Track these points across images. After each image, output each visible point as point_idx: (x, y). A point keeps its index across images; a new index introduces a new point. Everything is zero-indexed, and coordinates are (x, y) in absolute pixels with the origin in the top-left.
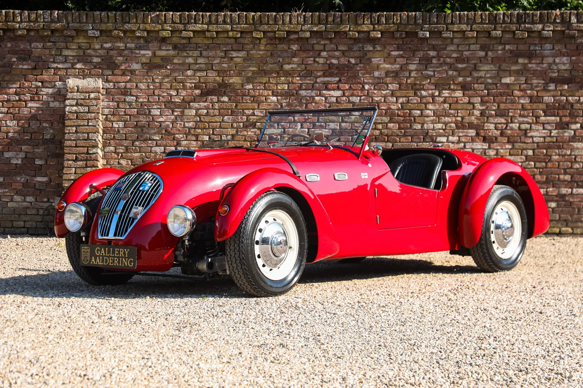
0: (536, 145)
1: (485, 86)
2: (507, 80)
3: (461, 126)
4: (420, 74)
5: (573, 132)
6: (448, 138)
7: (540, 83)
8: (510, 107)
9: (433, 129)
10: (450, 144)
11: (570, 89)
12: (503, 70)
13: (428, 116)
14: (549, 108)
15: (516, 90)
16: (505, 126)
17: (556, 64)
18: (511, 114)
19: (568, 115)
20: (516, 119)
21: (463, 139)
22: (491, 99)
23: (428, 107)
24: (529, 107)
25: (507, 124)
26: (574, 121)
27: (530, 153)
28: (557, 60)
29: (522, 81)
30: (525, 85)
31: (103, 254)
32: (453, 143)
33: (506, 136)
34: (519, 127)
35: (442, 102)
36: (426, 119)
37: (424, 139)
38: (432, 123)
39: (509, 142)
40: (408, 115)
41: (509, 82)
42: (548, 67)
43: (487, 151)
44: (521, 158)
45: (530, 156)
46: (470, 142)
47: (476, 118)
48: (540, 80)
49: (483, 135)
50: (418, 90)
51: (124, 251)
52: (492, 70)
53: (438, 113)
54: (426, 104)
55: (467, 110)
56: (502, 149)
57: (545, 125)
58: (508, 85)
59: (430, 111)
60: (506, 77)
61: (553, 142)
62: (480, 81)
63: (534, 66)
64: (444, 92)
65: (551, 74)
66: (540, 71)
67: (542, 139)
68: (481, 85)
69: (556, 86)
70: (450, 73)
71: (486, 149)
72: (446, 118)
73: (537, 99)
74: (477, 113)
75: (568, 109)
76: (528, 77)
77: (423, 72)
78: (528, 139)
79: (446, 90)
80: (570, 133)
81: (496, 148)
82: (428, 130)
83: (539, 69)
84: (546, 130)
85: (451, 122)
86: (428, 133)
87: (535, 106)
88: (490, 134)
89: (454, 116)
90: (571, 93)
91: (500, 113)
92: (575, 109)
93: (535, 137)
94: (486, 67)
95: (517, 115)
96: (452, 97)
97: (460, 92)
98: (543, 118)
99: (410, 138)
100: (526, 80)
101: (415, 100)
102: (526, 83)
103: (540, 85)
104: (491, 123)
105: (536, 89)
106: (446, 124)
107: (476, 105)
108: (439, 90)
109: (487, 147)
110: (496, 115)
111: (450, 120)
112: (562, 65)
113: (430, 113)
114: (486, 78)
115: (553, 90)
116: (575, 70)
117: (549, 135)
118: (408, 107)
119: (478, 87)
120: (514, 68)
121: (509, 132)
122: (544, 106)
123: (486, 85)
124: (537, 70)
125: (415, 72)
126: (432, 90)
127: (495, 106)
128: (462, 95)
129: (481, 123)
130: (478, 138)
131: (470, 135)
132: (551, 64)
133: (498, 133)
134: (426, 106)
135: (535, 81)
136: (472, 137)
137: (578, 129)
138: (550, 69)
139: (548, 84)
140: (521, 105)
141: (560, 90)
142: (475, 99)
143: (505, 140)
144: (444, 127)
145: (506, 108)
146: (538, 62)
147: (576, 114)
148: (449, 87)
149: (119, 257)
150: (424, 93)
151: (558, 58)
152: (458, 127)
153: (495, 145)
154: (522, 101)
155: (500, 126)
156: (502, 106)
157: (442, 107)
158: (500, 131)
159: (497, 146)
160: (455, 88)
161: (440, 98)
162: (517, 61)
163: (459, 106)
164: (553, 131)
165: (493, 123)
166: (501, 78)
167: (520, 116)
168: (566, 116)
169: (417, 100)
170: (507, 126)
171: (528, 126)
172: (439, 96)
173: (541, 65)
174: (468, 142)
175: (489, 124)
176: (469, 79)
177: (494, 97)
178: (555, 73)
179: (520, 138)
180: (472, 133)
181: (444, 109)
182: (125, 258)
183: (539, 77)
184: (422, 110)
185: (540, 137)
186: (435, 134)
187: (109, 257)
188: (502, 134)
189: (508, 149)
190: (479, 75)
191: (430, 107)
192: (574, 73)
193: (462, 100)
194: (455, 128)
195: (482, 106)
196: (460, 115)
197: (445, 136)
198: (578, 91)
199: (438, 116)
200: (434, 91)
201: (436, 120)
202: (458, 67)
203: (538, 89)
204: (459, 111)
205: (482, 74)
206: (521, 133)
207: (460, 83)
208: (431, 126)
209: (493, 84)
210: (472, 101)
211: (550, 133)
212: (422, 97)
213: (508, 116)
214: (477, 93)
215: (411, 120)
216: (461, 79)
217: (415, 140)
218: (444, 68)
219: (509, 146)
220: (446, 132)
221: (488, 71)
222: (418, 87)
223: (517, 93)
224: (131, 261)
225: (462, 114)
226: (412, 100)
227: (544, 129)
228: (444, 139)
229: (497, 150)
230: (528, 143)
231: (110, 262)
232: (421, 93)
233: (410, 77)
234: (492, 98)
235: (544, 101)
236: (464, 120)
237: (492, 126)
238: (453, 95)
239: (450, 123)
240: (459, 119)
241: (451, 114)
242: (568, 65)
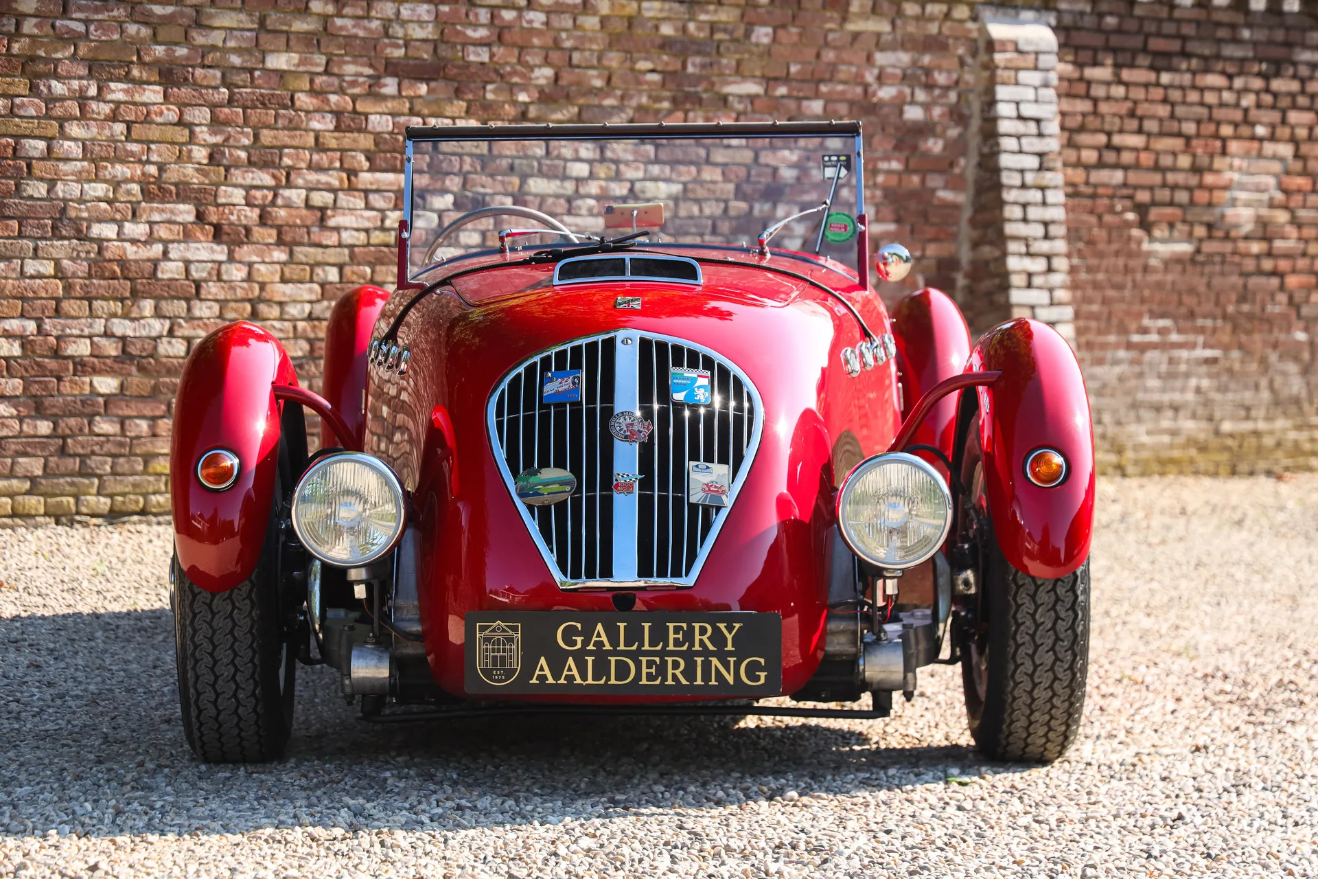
0: (346, 251)
1: (223, 76)
2: (280, 61)
3: (155, 190)
4: (47, 29)
5: (435, 216)
6: (121, 227)
7: (361, 75)
8: (288, 141)
9: (81, 200)
10: (127, 245)
11: (432, 97)
12: (269, 31)
13: (67, 160)
14: (382, 147)
15: (302, 91)
16: (270, 195)
17: (403, 23)
18: (287, 161)
19: (426, 169)
20: (299, 175)
21: (162, 232)
22: (237, 114)
23: (67, 130)
24: (333, 144)
25: (275, 190)
26: (438, 185)
27: (333, 275)
28: (405, 12)
29: (318, 65)
30: (325, 78)
31: (599, 644)
32: (134, 242)
33: (271, 227)
34: (307, 199)
35: (107, 119)
36: (62, 166)
37: (54, 228)
38: (77, 181)
39: (280, 242)
40: (10, 151)
41: (285, 67)
42: (381, 29)
43: (224, 267)
44: (311, 291)
45: (331, 283)
46: (179, 242)
47: (197, 170)
48: (363, 65)
49: (214, 219)
50: (40, 76)
51: (716, 630)
52: (243, 30)
53: (97, 149)
54: (62, 121)
55: (173, 143)
56: (263, 262)
57: (371, 197)
58: (281, 74)
59: (72, 144)
60: (278, 51)
61: (387, 246)
62: (209, 59)
63: (348, 23)
64: (112, 85)
65: (388, 50)
66: (363, 39)
67: (363, 236)
68: (211, 71)
69: (399, 85)
70: (132, 29)
71: (220, 263)
72: (118, 167)
73: (353, 120)
74: (200, 154)
75: (426, 153)
76: (332, 54)
77: (58, 23)
78: (328, 233)
79: (119, 80)
80: (429, 220)
81: (247, 259)
82: (65, 200)
83: (361, 33)
84: (373, 209)
85: (132, 180)
86: (63, 211)
87: (348, 139)
88: (233, 218)
89: (140, 161)
90: (434, 108)
91: (263, 158)
92: (444, 154)
93: (346, 229)
94: (228, 20)
95: (303, 165)
96: (134, 104)
97: (157, 88)
98: (366, 178)
99: (14, 224)
100: (327, 63)
101: (32, 107)
102: (327, 72)
103: (361, 80)
104: (235, 186)
105: (350, 91)
106: (116, 184)
107: (197, 129)
108: (98, 80)
109: (223, 257)
110: (251, 163)
111: (129, 175)
112: (416, 26)
113: (75, 149)
114: (225, 51)
115: (393, 97)
116: (447, 42)
117: (379, 223)
118: (13, 130)
119: (205, 77)
120: (300, 26)
121: (282, 213)
122: (366, 142)
123: (227, 73)
124: (356, 37)
125: (34, 21)
126: (81, 78)
127: (246, 135)
128: (159, 98)
129: (210, 184)
130: (202, 229)
131: (179, 219)
132: (390, 20)
133: (254, 214)
134: (61, 127)
135: (350, 69)
136: (184, 225)
137: (448, 210)
138: (387, 35)
139: (378, 77)
140: (312, 134)
141: (411, 99)
142: (197, 112)
143: (270, 235)
144: (111, 195)
145: (275, 143)
146: (360, 13)
147: (444, 165)
148: (128, 73)
149: (689, 656)
150: (58, 88)
151: (407, 5)
152: (147, 195)
153: (245, 253)
154: (315, 125)
155: (258, 194)
156: (267, 136)
157: (107, 132)
158: (257, 211)
159: (249, 254)
160: (145, 76)
161: (102, 105)
162: (307, 8)
163: (154, 133)
164: (388, 213)
165: (241, 186)
166: (264, 53)
167: (311, 167)
168: (421, 172)
169: (38, 108)
170: (275, 196)
171: (329, 198)
172: (99, 97)
173: (366, 22)
174: (173, 241)
175: (230, 189)
176: (181, 51)
177: (245, 108)
178: (397, 46)
179: (309, 233)
180: (186, 212)
181: (112, 140)
182: (723, 657)
183: (361, 56)
184: (49, 140)
185: (357, 230)
186: (85, 215)
187: (635, 656)
188: (263, 220)
189: (278, 263)
190: (210, 42)
191: (74, 129)
192: (444, 51)
193: (161, 113)
194: (140, 197)
195: (215, 133)
196: (154, 158)
197: (113, 220)
198: (450, 101)
199: (93, 161)
200: (85, 82)
201: (88, 172)
202: (151, 14)
203: (357, 91)
204: (153, 146)
205: (216, 38)
206: (312, 217)
207: (157, 62)
208: (75, 190)
209: (243, 69)
210: (188, 118)
211: (383, 221)
212: (51, 100)
213: (279, 167)
214: (201, 94)
215: (21, 169)
216: (159, 50)
217: (28, 231)
218: (115, 13)
219: (280, 255)
220: (118, 210)
221: (231, 29)
222: (41, 67)
223: (303, 100)
224: (752, 670)
225: (160, 156)
226: (23, 105)
227: (368, 207)
228: (109, 231)
229: (250, 265)
230: (327, 247)
231: (643, 674)
232: (49, 88)
233: (18, 33)
234: (240, 110)
235: (370, 127)
236: (165, 176)
237: (238, 196)
238: (137, 98)
239: (126, 181)
240: (153, 170)
241: (132, 154)
242: (430, 25)
